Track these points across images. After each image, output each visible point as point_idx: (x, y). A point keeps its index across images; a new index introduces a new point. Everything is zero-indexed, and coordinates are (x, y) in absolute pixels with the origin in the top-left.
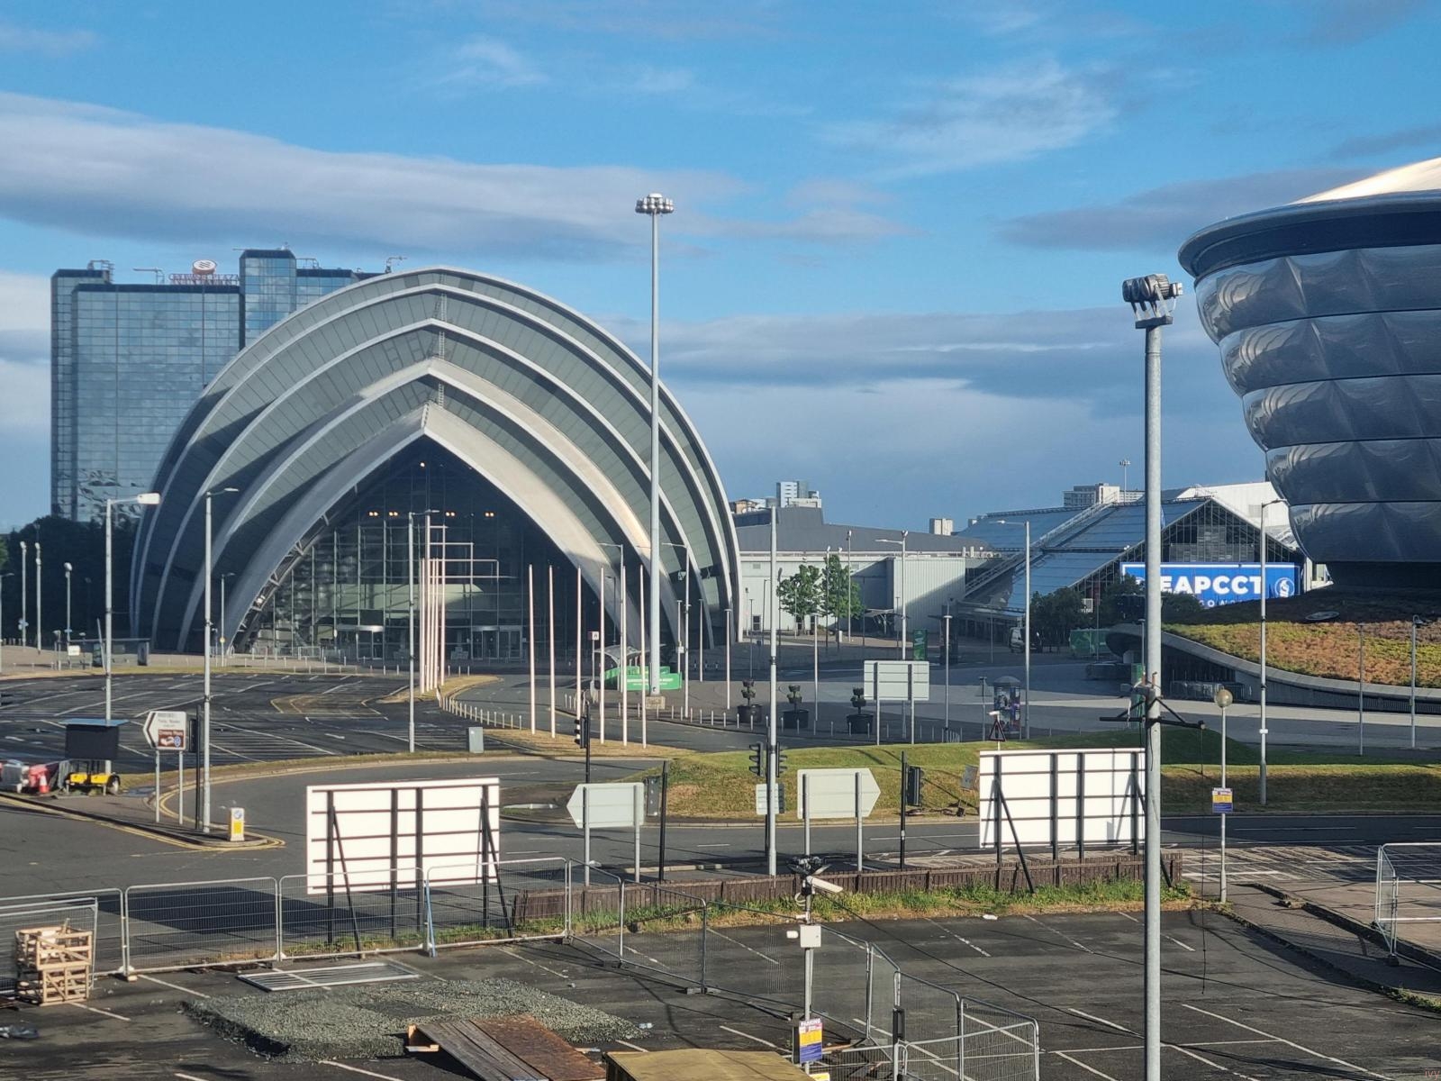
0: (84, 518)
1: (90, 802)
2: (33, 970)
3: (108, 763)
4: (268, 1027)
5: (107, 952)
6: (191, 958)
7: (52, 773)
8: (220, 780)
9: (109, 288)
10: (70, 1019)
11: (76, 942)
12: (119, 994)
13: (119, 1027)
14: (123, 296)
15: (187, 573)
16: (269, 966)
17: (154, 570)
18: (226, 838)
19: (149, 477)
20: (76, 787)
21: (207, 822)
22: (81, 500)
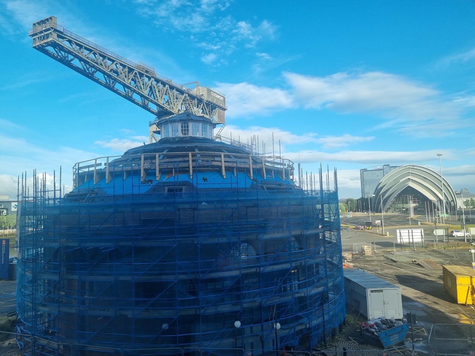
0: (366, 197)
1: (369, 231)
2: (364, 251)
3: (371, 226)
4: (394, 259)
5: (373, 249)
6: (384, 250)
7: (364, 227)
8: (385, 228)
9: (367, 171)
10: (369, 257)
11: (369, 247)
12: (375, 254)
13: (375, 258)
14: (369, 172)
15: (379, 203)
16: (393, 251)
17: (375, 203)
18: (387, 235)
19: (373, 193)
20: (367, 229)
21: (384, 233)
22: (365, 195)
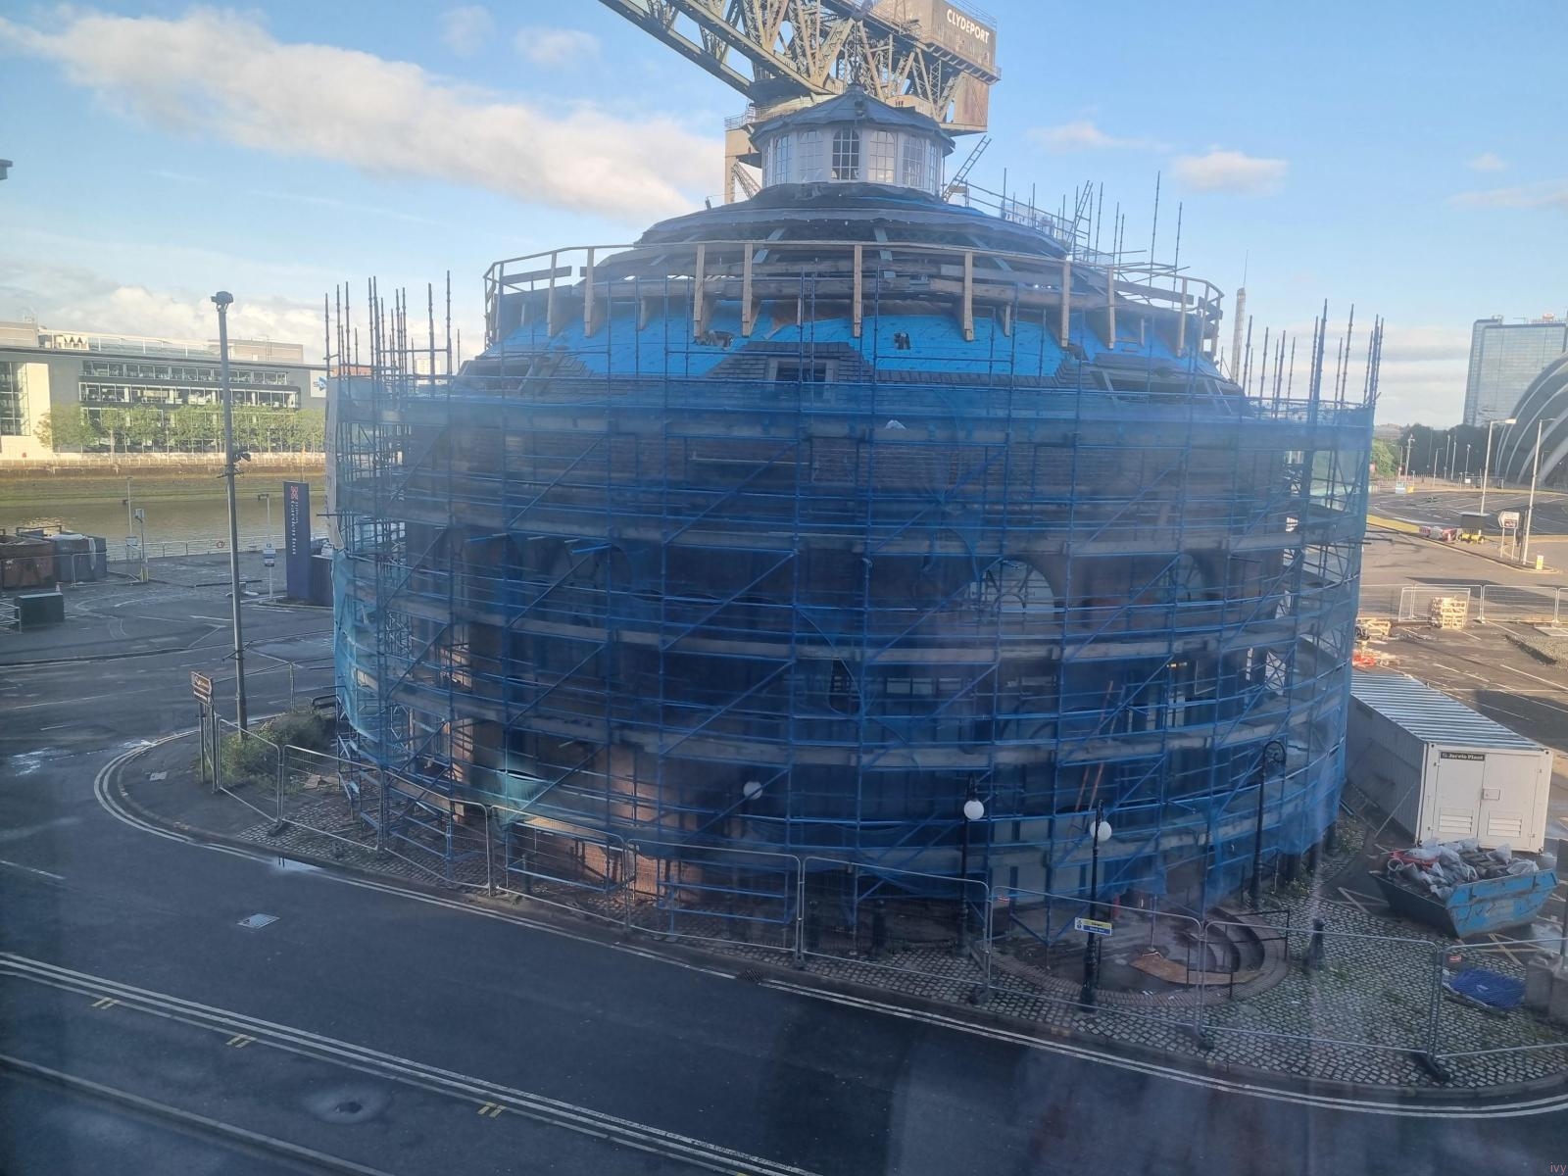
0: (1478, 425)
1: (1470, 547)
2: (1439, 614)
3: (1480, 532)
4: (1547, 652)
5: (1473, 610)
6: (1512, 617)
7: (1453, 533)
8: (1533, 541)
9: (1501, 326)
10: (1454, 636)
11: (1458, 605)
12: (1476, 628)
13: (1475, 641)
14: (1507, 330)
15: (1525, 450)
16: (1549, 625)
17: (1510, 448)
18: (1534, 567)
19: (1510, 414)
20: (1464, 540)
21: (1525, 560)
22: (1477, 417)
